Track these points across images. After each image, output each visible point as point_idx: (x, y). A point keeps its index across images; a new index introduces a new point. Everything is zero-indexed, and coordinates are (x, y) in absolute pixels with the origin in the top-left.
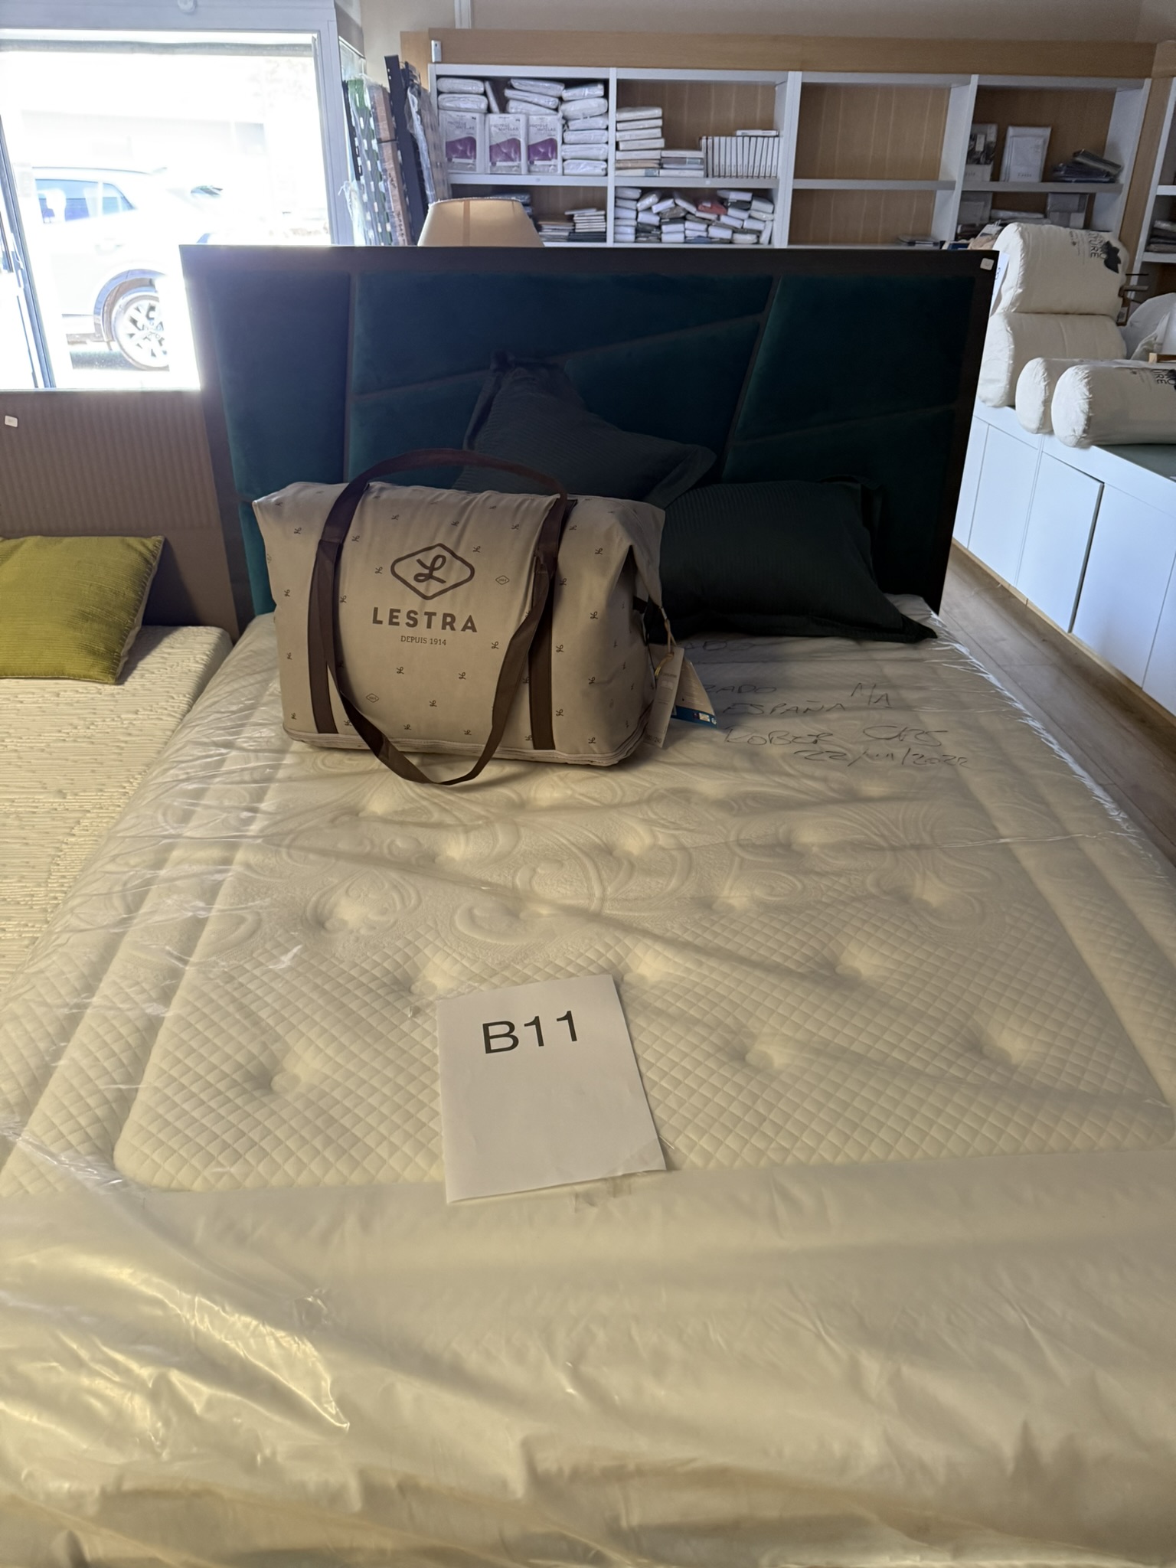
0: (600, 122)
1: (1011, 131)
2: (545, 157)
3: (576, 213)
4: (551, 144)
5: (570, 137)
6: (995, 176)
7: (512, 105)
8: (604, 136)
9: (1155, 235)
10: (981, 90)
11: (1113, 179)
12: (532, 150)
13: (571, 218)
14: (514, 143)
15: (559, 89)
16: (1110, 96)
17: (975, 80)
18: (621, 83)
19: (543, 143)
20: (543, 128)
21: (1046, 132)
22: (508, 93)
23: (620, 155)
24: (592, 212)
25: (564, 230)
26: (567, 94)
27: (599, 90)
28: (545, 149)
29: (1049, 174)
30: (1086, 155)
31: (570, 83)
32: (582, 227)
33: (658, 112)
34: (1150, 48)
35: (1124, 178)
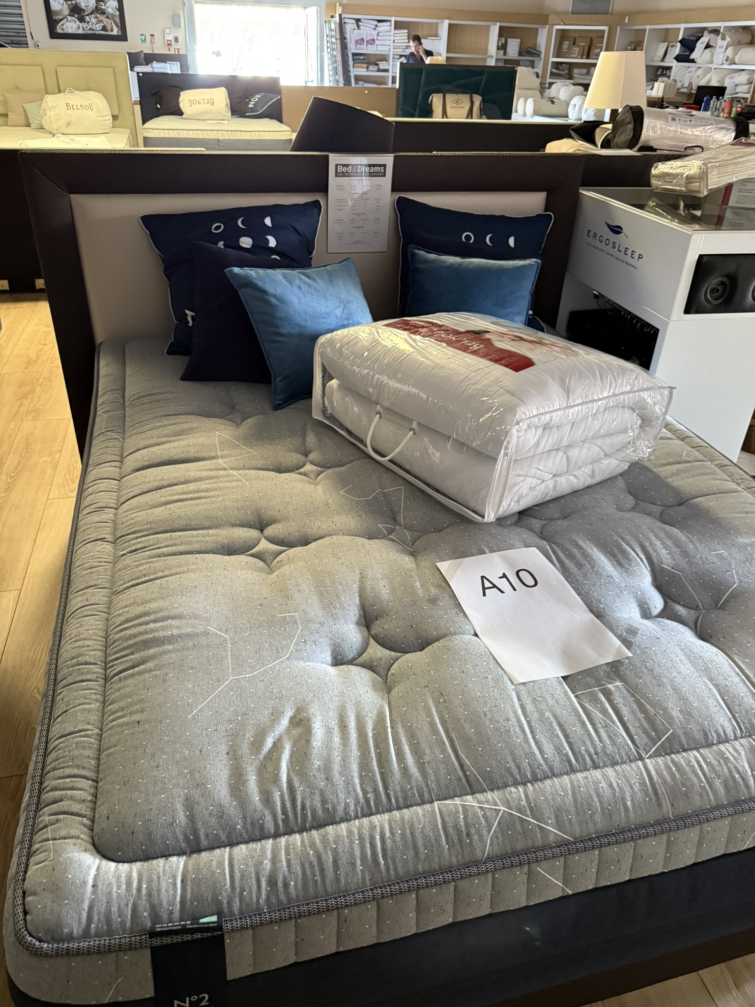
0: (388, 34)
1: (509, 40)
2: (371, 44)
3: (379, 63)
4: (373, 40)
5: (379, 38)
6: (505, 54)
7: (362, 27)
8: (390, 38)
9: (552, 74)
10: (501, 27)
11: (539, 56)
12: (368, 42)
13: (377, 65)
14: (363, 40)
15: (376, 23)
16: (537, 30)
17: (498, 24)
18: (395, 22)
19: (371, 40)
20: (371, 35)
21: (519, 40)
22: (360, 23)
23: (395, 44)
24: (384, 62)
25: (376, 68)
26: (379, 24)
27: (388, 23)
28: (372, 42)
29: (520, 54)
30: (531, 48)
31: (379, 21)
32: (381, 67)
33: (406, 31)
34: (547, 16)
35: (542, 56)
